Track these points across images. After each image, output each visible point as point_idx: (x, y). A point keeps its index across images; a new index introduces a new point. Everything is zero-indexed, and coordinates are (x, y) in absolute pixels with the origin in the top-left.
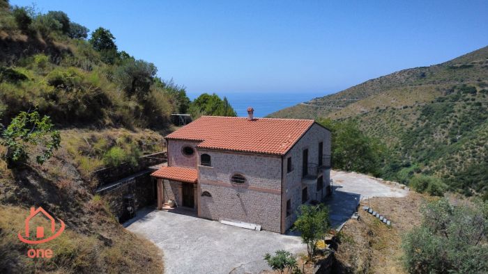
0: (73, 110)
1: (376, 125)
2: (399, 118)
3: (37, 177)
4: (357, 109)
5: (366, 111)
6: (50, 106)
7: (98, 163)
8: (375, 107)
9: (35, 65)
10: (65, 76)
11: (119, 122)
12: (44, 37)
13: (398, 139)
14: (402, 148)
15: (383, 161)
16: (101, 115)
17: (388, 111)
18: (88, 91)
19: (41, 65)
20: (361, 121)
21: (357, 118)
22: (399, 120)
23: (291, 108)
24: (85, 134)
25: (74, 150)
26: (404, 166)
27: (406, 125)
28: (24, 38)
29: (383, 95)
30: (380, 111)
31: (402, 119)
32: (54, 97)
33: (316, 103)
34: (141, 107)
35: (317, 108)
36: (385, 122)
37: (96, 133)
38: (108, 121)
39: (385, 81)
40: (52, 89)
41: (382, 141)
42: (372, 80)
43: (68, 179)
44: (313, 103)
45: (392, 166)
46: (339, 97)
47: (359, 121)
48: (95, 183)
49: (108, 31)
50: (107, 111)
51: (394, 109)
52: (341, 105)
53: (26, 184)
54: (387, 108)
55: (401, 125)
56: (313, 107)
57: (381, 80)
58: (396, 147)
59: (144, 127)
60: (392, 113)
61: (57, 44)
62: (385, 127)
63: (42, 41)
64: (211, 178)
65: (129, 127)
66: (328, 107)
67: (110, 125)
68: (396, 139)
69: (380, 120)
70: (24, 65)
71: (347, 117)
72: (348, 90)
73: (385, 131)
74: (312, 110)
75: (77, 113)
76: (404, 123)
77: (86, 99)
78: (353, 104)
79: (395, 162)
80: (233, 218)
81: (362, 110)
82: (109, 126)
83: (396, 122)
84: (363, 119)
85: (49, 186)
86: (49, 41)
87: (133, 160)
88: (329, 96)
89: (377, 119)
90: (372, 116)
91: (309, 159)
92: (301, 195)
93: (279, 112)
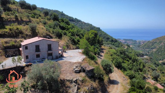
11: (23, 37)
25: (3, 42)
67: (20, 38)
87: (19, 45)
91: (40, 48)
92: (35, 56)
93: (162, 37)
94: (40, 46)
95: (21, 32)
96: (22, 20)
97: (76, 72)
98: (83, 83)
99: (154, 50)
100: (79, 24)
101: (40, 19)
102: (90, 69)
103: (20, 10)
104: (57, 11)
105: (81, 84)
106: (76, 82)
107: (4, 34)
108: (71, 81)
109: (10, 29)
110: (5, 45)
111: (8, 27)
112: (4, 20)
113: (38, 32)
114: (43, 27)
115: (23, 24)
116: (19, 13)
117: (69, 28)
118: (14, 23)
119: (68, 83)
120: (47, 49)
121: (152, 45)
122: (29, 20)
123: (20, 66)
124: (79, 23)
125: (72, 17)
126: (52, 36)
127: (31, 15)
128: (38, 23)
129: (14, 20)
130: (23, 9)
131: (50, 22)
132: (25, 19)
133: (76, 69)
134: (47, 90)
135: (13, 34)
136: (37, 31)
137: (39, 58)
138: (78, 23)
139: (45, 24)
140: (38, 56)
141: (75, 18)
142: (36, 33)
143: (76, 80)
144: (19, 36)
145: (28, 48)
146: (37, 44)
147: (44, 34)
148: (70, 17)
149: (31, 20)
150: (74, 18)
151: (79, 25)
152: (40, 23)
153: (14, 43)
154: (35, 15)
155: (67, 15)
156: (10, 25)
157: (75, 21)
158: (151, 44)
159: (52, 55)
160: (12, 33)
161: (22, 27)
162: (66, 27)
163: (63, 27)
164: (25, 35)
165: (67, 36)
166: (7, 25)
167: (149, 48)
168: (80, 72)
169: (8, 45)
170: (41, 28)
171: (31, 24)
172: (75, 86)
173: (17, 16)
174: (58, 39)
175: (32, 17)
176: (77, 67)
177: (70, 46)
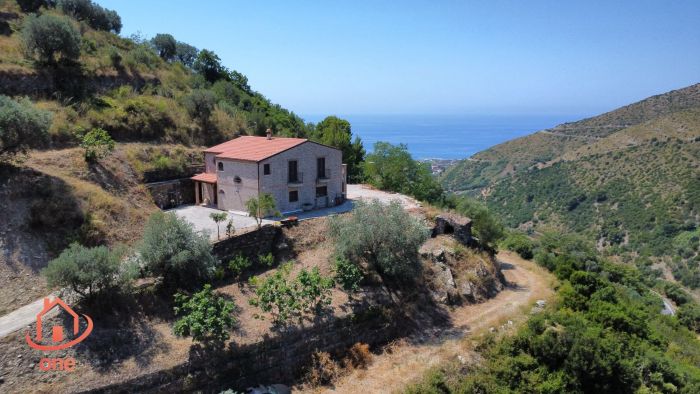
0: (139, 130)
1: (649, 166)
2: (687, 155)
3: (102, 167)
4: (623, 140)
5: (635, 144)
6: (122, 126)
7: (150, 167)
8: (650, 137)
9: (119, 96)
10: (137, 104)
11: (177, 139)
12: (132, 70)
13: (680, 188)
14: (686, 202)
15: (653, 220)
16: (163, 134)
17: (670, 145)
18: (153, 115)
19: (124, 95)
20: (627, 159)
21: (621, 154)
22: (685, 159)
23: (526, 138)
24: (146, 147)
25: (132, 156)
26: (685, 229)
27: (697, 166)
28: (115, 73)
29: (666, 121)
30: (657, 145)
31: (690, 157)
32: (125, 120)
33: (564, 131)
34: (200, 129)
35: (566, 138)
36: (663, 161)
37: (155, 147)
38: (168, 139)
39: (676, 99)
40: (125, 114)
41: (656, 190)
42: (657, 97)
43: (123, 172)
44: (560, 131)
45: (666, 229)
46: (602, 122)
47: (623, 158)
48: (141, 177)
49: (212, 53)
50: (168, 131)
51: (681, 142)
52: (603, 134)
53: (95, 171)
54: (669, 139)
55: (689, 166)
56: (558, 137)
57: (671, 96)
58: (676, 200)
59: (199, 145)
60: (675, 149)
61: (143, 75)
62: (662, 168)
63: (130, 73)
64: (224, 180)
65: (186, 144)
66: (581, 137)
67: (170, 141)
68: (678, 187)
69: (656, 157)
70: (111, 96)
71: (606, 152)
72: (616, 111)
73: (662, 175)
74: (556, 141)
75: (142, 131)
76: (694, 164)
77: (151, 122)
78: (617, 134)
79: (670, 223)
80: (237, 209)
81: (630, 141)
82: (168, 142)
83: (681, 161)
84: (630, 156)
85: (109, 174)
86: (136, 74)
87: (180, 167)
88: (586, 121)
89: (652, 157)
90: (643, 152)
91: (300, 169)
92: (288, 195)
93: (507, 143)
94: (299, 164)
98: (458, 259)
99: (483, 193)
105: (454, 262)
106: (443, 258)
109: (134, 110)
111: (113, 101)
119: (427, 263)
120: (315, 174)
121: (475, 177)
136: (211, 119)
137: (295, 204)
140: (294, 196)
143: (443, 254)
145: (271, 169)
146: (293, 157)
158: (470, 173)
159: (325, 194)
160: (142, 122)
167: (464, 187)
168: (434, 234)
169: (153, 166)
172: (444, 269)
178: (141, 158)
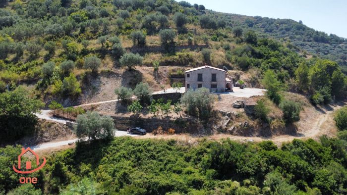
0: (179, 62)
10: (183, 54)
25: (171, 70)
37: (181, 68)
40: (177, 58)
43: (163, 74)
48: (170, 76)
53: (155, 73)
61: (199, 44)
63: (193, 44)
77: (185, 60)
82: (187, 67)
85: (159, 74)
91: (203, 77)
92: (197, 85)
94: (203, 75)
95: (191, 60)
96: (196, 45)
97: (235, 107)
98: (237, 117)
100: (340, 47)
101: (222, 43)
102: (251, 105)
103: (199, 30)
104: (289, 21)
105: (234, 118)
106: (229, 115)
107: (173, 61)
108: (224, 114)
109: (180, 57)
110: (172, 74)
111: (178, 53)
112: (176, 45)
113: (213, 61)
114: (222, 53)
115: (196, 51)
116: (196, 35)
117: (271, 56)
118: (185, 49)
119: (219, 115)
120: (211, 79)
122: (205, 44)
123: (179, 93)
124: (340, 45)
125: (323, 33)
126: (232, 66)
127: (213, 37)
128: (217, 49)
129: (187, 44)
130: (203, 28)
131: (241, 46)
132: (201, 43)
133: (236, 104)
134: (197, 117)
135: (182, 62)
136: (211, 59)
138: (337, 47)
139: (227, 48)
140: (200, 86)
141: (331, 35)
142: (209, 61)
144: (188, 64)
145: (190, 76)
146: (200, 72)
147: (220, 64)
148: (317, 32)
149: (209, 44)
150: (329, 35)
151: (339, 49)
152: (221, 48)
153: (181, 72)
154: (218, 37)
155: (312, 29)
156: (182, 52)
157: (330, 41)
159: (216, 87)
160: (181, 60)
161: (193, 54)
162: (265, 53)
163: (259, 53)
164: (195, 63)
165: (259, 68)
166: (178, 51)
168: (240, 107)
169: (175, 73)
170: (219, 55)
171: (206, 50)
172: (227, 119)
173: (190, 40)
174: (241, 72)
175: (213, 40)
176: (238, 102)
177: (258, 83)
178: (174, 71)
